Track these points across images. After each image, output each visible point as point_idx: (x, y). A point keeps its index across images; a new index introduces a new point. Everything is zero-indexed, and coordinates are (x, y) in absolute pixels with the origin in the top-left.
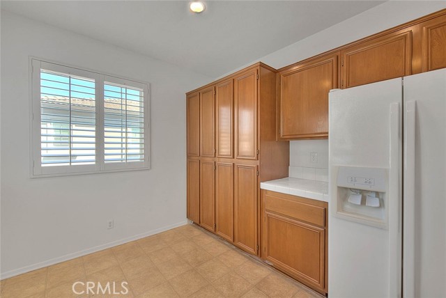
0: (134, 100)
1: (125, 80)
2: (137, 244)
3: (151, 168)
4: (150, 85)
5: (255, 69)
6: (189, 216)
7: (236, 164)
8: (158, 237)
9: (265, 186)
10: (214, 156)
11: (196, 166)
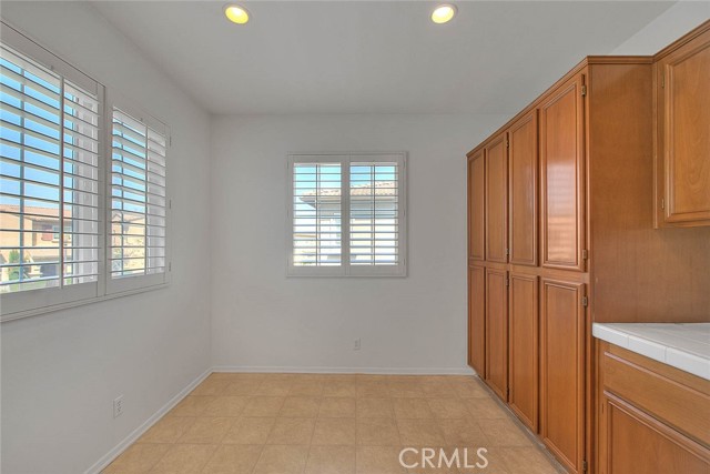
0: (386, 178)
1: (373, 157)
2: (386, 381)
3: (408, 275)
4: (407, 153)
5: (579, 76)
6: (470, 362)
7: (543, 279)
8: (415, 381)
9: (601, 331)
10: (505, 259)
11: (479, 276)
